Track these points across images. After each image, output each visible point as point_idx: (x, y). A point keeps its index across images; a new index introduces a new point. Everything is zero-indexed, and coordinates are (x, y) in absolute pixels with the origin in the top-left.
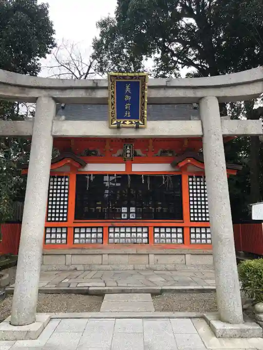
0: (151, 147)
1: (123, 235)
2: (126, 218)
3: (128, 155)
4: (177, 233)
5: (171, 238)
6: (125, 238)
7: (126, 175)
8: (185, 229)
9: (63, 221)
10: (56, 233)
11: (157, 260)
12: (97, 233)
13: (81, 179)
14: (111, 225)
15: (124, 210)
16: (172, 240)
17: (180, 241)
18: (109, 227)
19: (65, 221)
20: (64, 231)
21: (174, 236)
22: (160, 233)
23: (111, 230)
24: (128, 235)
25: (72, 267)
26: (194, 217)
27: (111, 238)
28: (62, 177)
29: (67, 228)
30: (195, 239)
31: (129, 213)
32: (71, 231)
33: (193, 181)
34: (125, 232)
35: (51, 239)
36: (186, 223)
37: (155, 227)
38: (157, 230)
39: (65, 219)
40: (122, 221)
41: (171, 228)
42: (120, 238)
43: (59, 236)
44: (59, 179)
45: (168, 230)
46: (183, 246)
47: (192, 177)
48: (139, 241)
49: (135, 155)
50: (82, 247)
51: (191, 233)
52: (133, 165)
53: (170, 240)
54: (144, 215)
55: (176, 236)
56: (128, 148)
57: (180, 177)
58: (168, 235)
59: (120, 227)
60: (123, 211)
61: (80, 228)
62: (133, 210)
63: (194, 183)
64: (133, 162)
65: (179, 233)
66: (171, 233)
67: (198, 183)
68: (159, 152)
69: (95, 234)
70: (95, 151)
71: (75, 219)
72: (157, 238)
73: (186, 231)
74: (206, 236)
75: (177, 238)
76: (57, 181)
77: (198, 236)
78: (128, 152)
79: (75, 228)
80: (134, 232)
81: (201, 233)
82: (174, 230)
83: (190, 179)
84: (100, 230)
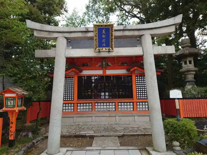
0: (116, 61)
1: (102, 107)
2: (104, 98)
3: (104, 66)
4: (130, 105)
5: (127, 108)
6: (104, 108)
7: (103, 76)
8: (134, 103)
9: (72, 100)
10: (68, 106)
11: (120, 119)
12: (89, 106)
13: (80, 78)
14: (96, 102)
15: (103, 94)
16: (128, 109)
17: (132, 109)
18: (95, 103)
19: (73, 100)
20: (72, 105)
21: (129, 107)
22: (121, 105)
23: (96, 104)
24: (105, 107)
25: (77, 124)
26: (139, 97)
27: (96, 108)
28: (70, 78)
29: (74, 103)
30: (140, 108)
31: (105, 95)
32: (76, 105)
34: (103, 105)
35: (66, 109)
36: (135, 100)
37: (118, 103)
38: (120, 104)
39: (72, 99)
40: (101, 99)
41: (127, 102)
42: (101, 108)
43: (70, 108)
44: (69, 79)
45: (125, 104)
46: (133, 112)
47: (137, 76)
48: (111, 109)
49: (108, 65)
50: (81, 113)
51: (137, 105)
52: (107, 71)
53: (126, 109)
54: (113, 96)
55: (130, 107)
56: (104, 62)
57: (131, 76)
58: (126, 106)
59: (101, 103)
60: (102, 95)
61: (80, 103)
62: (107, 94)
63: (139, 79)
64: (106, 69)
65: (131, 105)
66: (127, 105)
67: (141, 79)
68: (120, 65)
69: (88, 107)
70: (87, 64)
71: (78, 99)
72: (120, 108)
74: (145, 106)
75: (130, 108)
76: (68, 80)
77: (141, 106)
78: (104, 64)
79: (77, 103)
80: (108, 105)
81: (142, 105)
82: (128, 104)
83: (137, 77)
84: (90, 104)
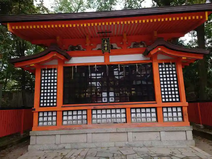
0: (125, 40)
1: (104, 116)
2: (106, 101)
3: (106, 49)
4: (151, 112)
5: (146, 118)
6: (106, 118)
7: (105, 66)
8: (158, 109)
9: (53, 106)
10: (48, 116)
11: (135, 138)
12: (82, 115)
13: (67, 70)
14: (93, 108)
15: (105, 94)
16: (147, 119)
17: (154, 120)
18: (92, 110)
19: (56, 106)
20: (54, 114)
21: (148, 115)
22: (136, 113)
23: (94, 112)
24: (109, 116)
25: (61, 146)
26: (165, 98)
27: (94, 119)
28: (51, 69)
29: (56, 111)
30: (168, 117)
31: (108, 97)
32: (60, 114)
33: (162, 68)
34: (106, 114)
35: (43, 122)
36: (159, 104)
37: (131, 108)
38: (133, 111)
39: (55, 104)
40: (102, 104)
41: (145, 108)
42: (102, 119)
43: (50, 119)
44: (49, 71)
45: (143, 110)
46: (157, 124)
47: (162, 64)
48: (119, 120)
49: (112, 48)
50: (69, 128)
51: (163, 112)
52: (111, 57)
53: (145, 119)
54: (121, 98)
55: (151, 115)
56: (106, 42)
57: (151, 64)
58: (143, 115)
59: (101, 109)
60: (103, 96)
61: (68, 111)
62: (112, 94)
63: (164, 69)
64: (110, 54)
65: (153, 112)
66: (146, 113)
67: (167, 69)
68: (132, 46)
69: (81, 116)
70: (77, 46)
71: (64, 103)
72: (133, 118)
73: (159, 110)
74: (177, 114)
75: (151, 117)
76: (48, 73)
77: (170, 114)
78: (106, 45)
79: (63, 111)
80: (114, 113)
81: (172, 112)
82: (148, 110)
83: (160, 66)
84: (84, 113)
